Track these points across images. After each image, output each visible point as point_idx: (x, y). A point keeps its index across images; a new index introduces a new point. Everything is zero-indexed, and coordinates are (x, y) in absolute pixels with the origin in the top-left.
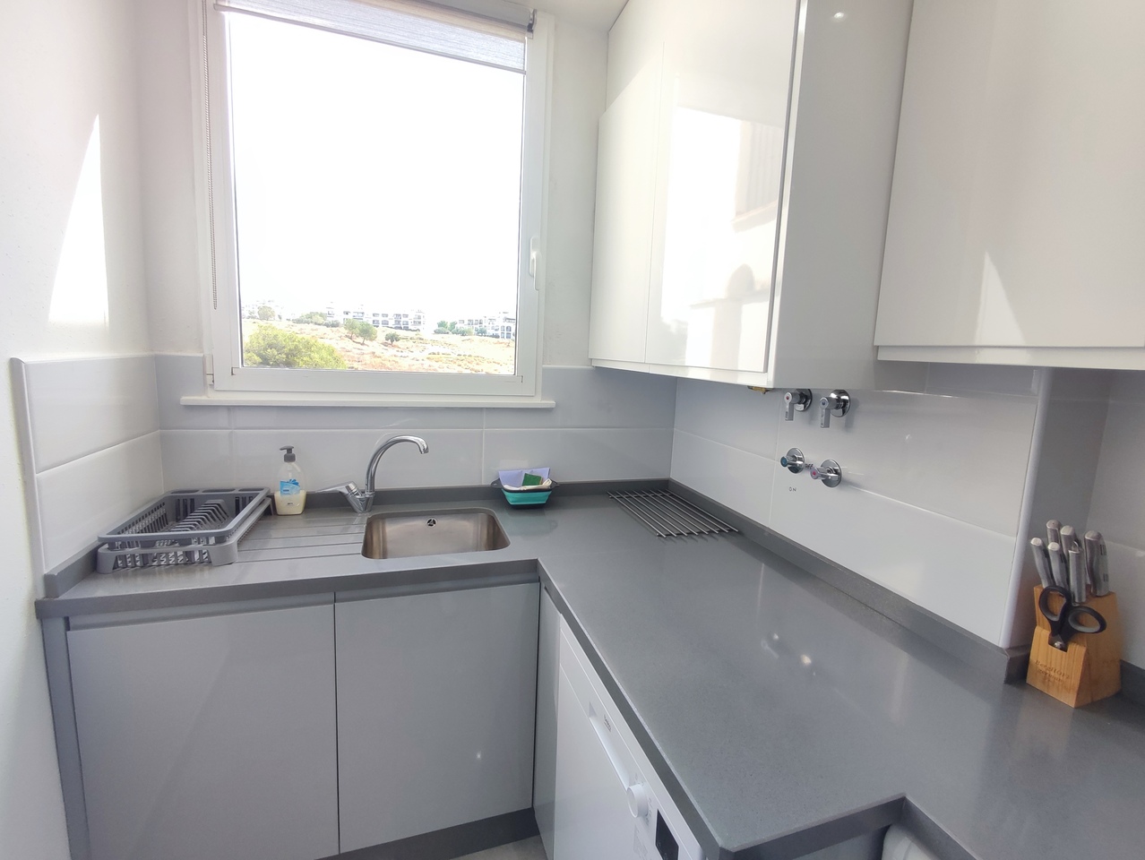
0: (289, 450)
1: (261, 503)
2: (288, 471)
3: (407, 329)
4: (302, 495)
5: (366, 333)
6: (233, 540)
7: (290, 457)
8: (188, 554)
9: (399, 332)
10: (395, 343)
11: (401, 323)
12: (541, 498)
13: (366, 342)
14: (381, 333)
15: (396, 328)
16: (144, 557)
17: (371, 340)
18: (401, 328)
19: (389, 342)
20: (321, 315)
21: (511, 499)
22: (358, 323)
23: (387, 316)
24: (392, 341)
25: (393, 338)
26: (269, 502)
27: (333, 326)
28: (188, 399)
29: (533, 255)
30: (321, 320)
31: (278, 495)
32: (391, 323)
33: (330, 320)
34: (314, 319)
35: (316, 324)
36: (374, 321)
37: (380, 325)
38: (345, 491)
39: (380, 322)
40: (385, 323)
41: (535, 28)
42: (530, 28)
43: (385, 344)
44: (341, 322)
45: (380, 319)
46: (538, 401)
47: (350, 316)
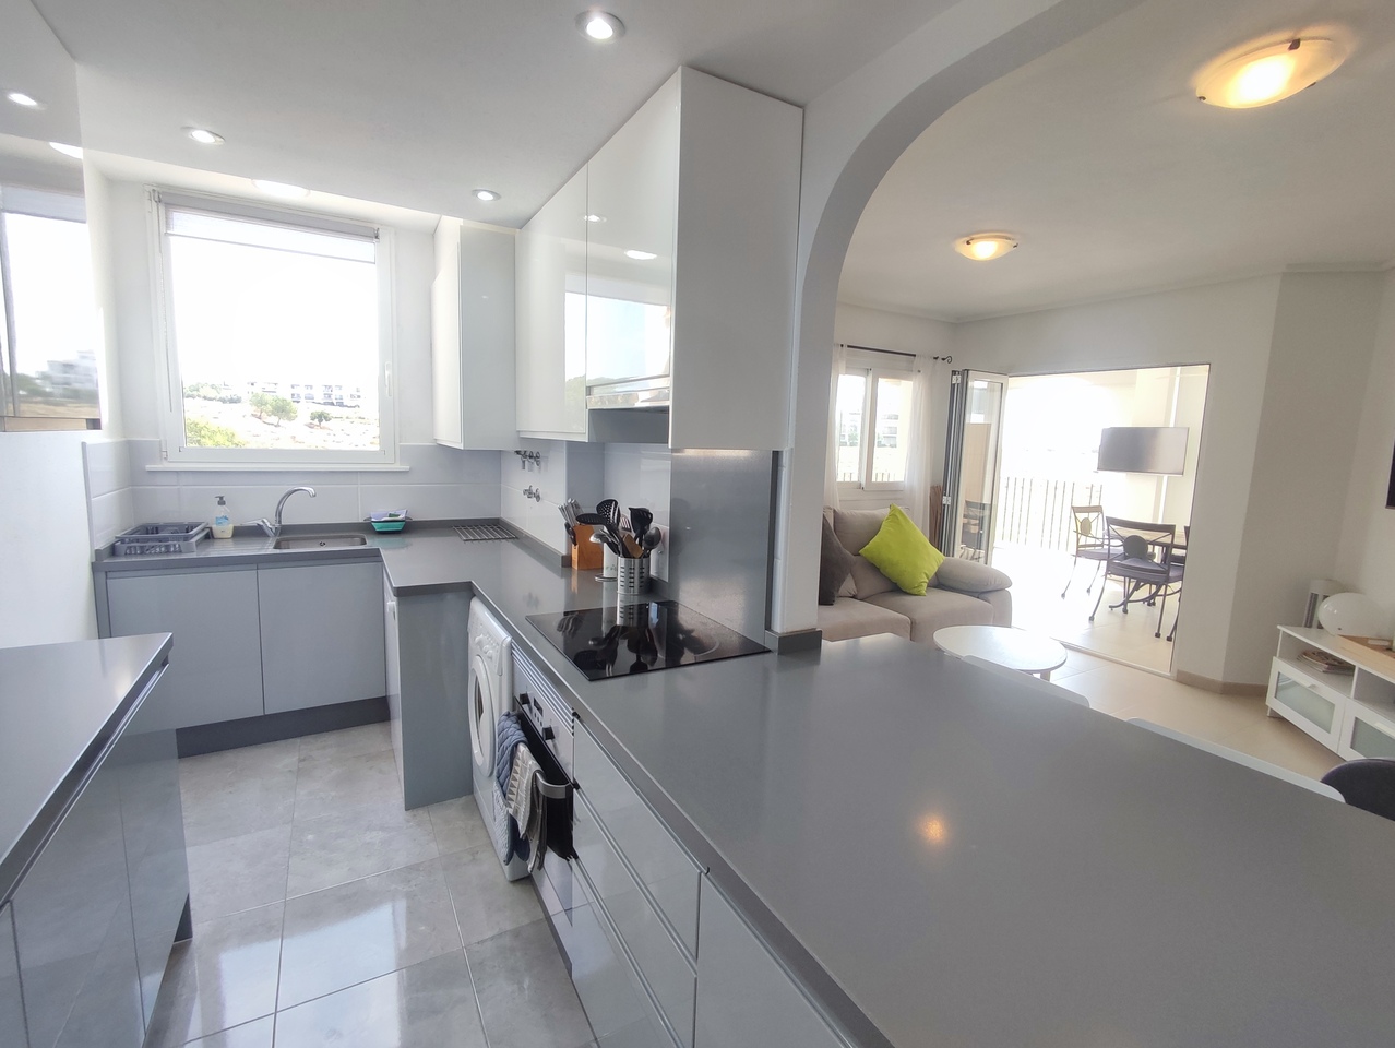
0: (221, 498)
1: (203, 530)
2: (221, 511)
3: (341, 405)
4: (231, 526)
5: (282, 410)
6: (194, 540)
7: (221, 502)
8: (167, 547)
9: (329, 410)
10: (324, 423)
11: (333, 397)
12: (398, 526)
13: (282, 422)
14: (304, 411)
15: (325, 404)
16: (142, 547)
17: (290, 419)
18: (332, 404)
19: (316, 422)
20: (213, 387)
21: (377, 527)
22: (269, 398)
23: (311, 387)
24: (320, 421)
25: (321, 417)
26: (208, 530)
27: (232, 401)
28: (149, 467)
29: (387, 373)
30: (212, 394)
31: (214, 527)
32: (320, 398)
33: (225, 394)
34: (202, 392)
35: (205, 398)
36: (293, 395)
37: (303, 400)
38: (261, 523)
39: (303, 397)
40: (309, 398)
41: (380, 236)
42: (377, 237)
43: (311, 426)
44: (246, 397)
45: (303, 392)
46: (398, 467)
47: (257, 389)
